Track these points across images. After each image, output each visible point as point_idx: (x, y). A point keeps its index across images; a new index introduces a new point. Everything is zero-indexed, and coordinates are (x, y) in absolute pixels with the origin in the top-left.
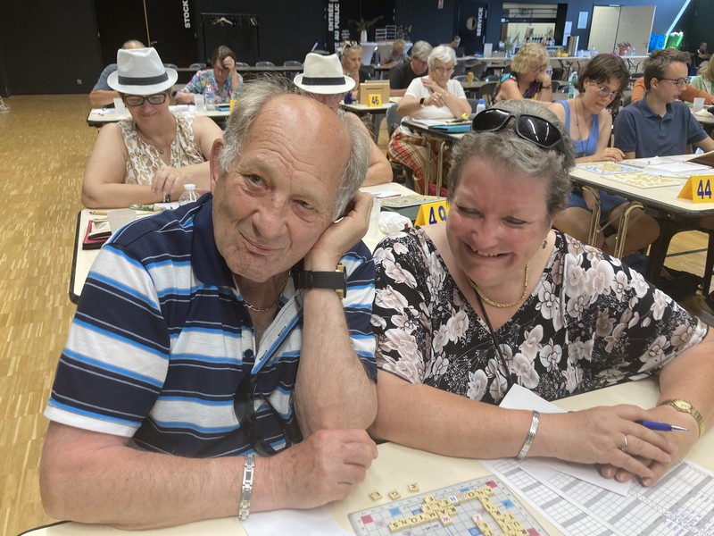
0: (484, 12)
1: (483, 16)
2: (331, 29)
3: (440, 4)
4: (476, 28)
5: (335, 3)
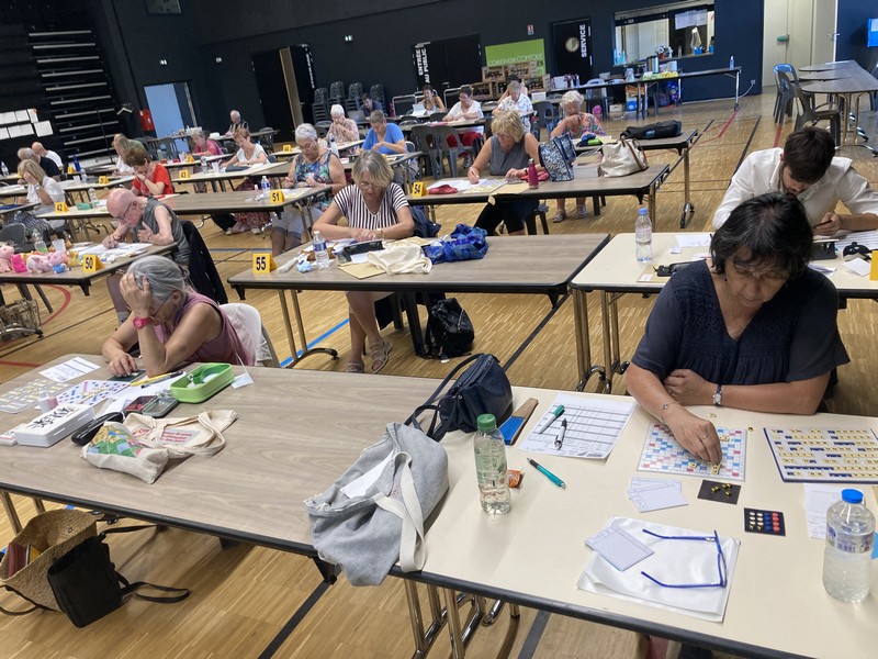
0: (587, 29)
1: (587, 33)
2: (421, 74)
3: (530, 30)
4: (580, 48)
5: (421, 49)
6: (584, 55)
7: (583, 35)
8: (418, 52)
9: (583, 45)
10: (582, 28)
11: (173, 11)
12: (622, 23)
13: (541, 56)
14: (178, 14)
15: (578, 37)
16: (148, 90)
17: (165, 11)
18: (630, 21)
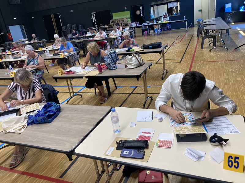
3: (126, 8)
4: (140, 14)
5: (93, 14)
6: (142, 15)
7: (141, 9)
8: (93, 15)
9: (141, 13)
10: (141, 7)
11: (18, 3)
12: (153, 6)
13: (129, 16)
14: (20, 4)
15: (140, 10)
16: (10, 27)
17: (16, 3)
18: (155, 5)
